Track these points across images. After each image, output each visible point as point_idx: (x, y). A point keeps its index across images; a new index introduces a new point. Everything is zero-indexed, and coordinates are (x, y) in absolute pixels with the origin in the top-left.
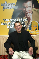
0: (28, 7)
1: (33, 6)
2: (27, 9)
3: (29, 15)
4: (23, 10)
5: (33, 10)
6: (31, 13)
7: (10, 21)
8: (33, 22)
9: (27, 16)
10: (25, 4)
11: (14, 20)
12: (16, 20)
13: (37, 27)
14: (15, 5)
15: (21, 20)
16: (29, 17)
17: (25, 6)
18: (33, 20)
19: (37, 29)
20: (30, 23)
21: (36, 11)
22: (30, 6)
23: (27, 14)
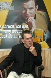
0: (30, 8)
1: (36, 7)
2: (28, 11)
3: (31, 19)
4: (22, 12)
5: (37, 13)
6: (34, 18)
7: (3, 28)
8: (36, 30)
9: (28, 21)
10: (25, 3)
11: (8, 27)
12: (11, 27)
13: (42, 37)
14: (10, 5)
15: (19, 27)
16: (31, 23)
17: (26, 7)
18: (36, 28)
19: (42, 40)
20: (32, 32)
21: (40, 14)
22: (33, 7)
23: (28, 18)
